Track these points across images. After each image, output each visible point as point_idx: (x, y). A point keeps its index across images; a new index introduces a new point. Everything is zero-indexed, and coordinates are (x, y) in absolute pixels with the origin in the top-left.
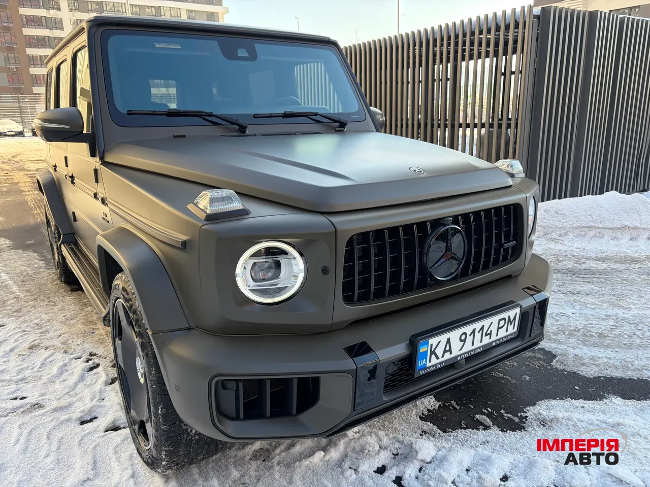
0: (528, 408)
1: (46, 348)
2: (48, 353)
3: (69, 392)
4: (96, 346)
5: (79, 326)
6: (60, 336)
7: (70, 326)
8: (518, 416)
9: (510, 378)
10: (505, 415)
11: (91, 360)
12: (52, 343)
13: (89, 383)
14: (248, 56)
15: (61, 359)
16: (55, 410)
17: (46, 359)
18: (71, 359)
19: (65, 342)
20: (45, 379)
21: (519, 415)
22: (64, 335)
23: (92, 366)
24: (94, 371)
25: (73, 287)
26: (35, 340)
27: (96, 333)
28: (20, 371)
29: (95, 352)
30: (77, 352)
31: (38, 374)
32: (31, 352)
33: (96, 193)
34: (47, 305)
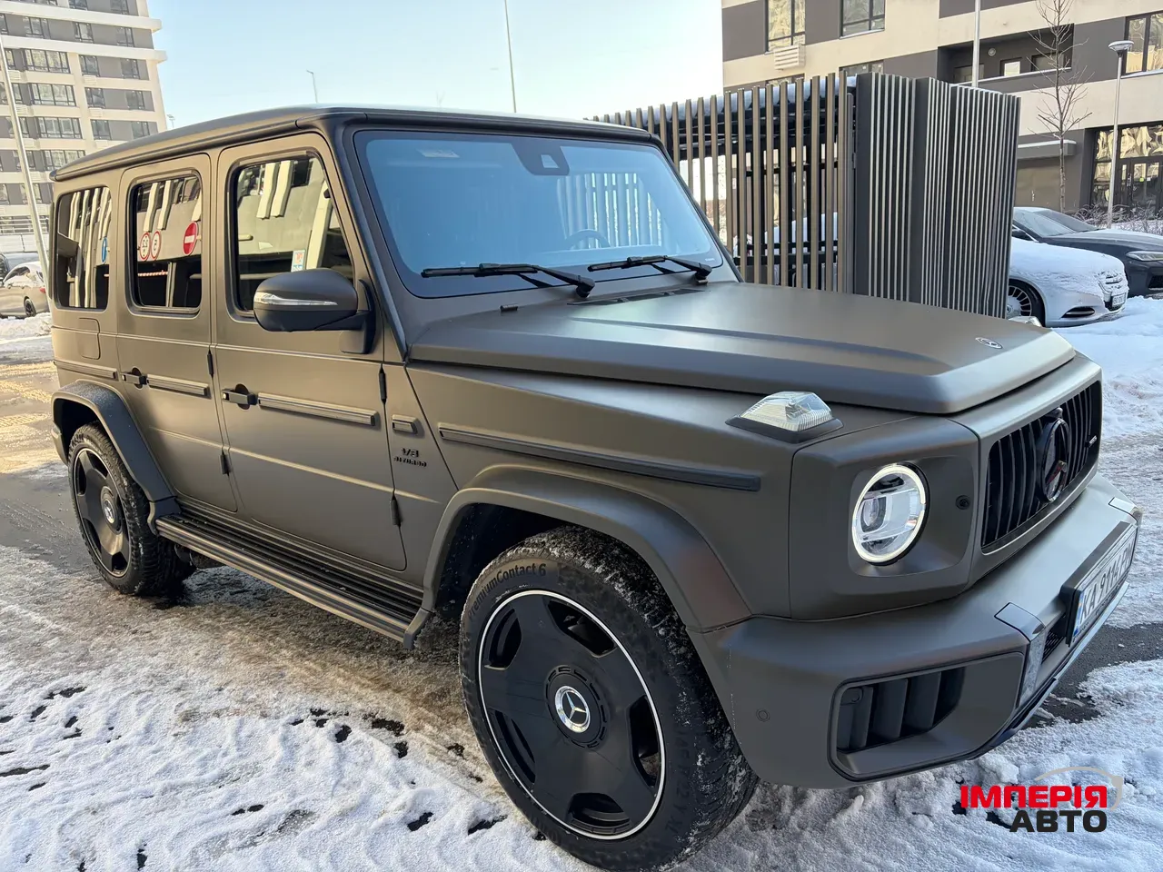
0: (1083, 684)
1: (217, 715)
2: (229, 723)
3: (339, 781)
4: (312, 696)
5: (242, 666)
6: (221, 690)
7: (223, 669)
8: (1078, 699)
10: (1060, 699)
11: (325, 721)
12: (215, 704)
13: (361, 760)
14: (556, 167)
15: (266, 728)
16: (343, 815)
17: (237, 733)
18: (284, 725)
19: (243, 699)
20: (270, 767)
21: (1078, 695)
22: (228, 688)
23: (336, 732)
24: (350, 738)
25: (159, 601)
26: (181, 704)
27: (288, 674)
28: (204, 762)
29: (316, 707)
30: (286, 712)
31: (244, 762)
32: (194, 727)
33: (377, 414)
34: (137, 639)
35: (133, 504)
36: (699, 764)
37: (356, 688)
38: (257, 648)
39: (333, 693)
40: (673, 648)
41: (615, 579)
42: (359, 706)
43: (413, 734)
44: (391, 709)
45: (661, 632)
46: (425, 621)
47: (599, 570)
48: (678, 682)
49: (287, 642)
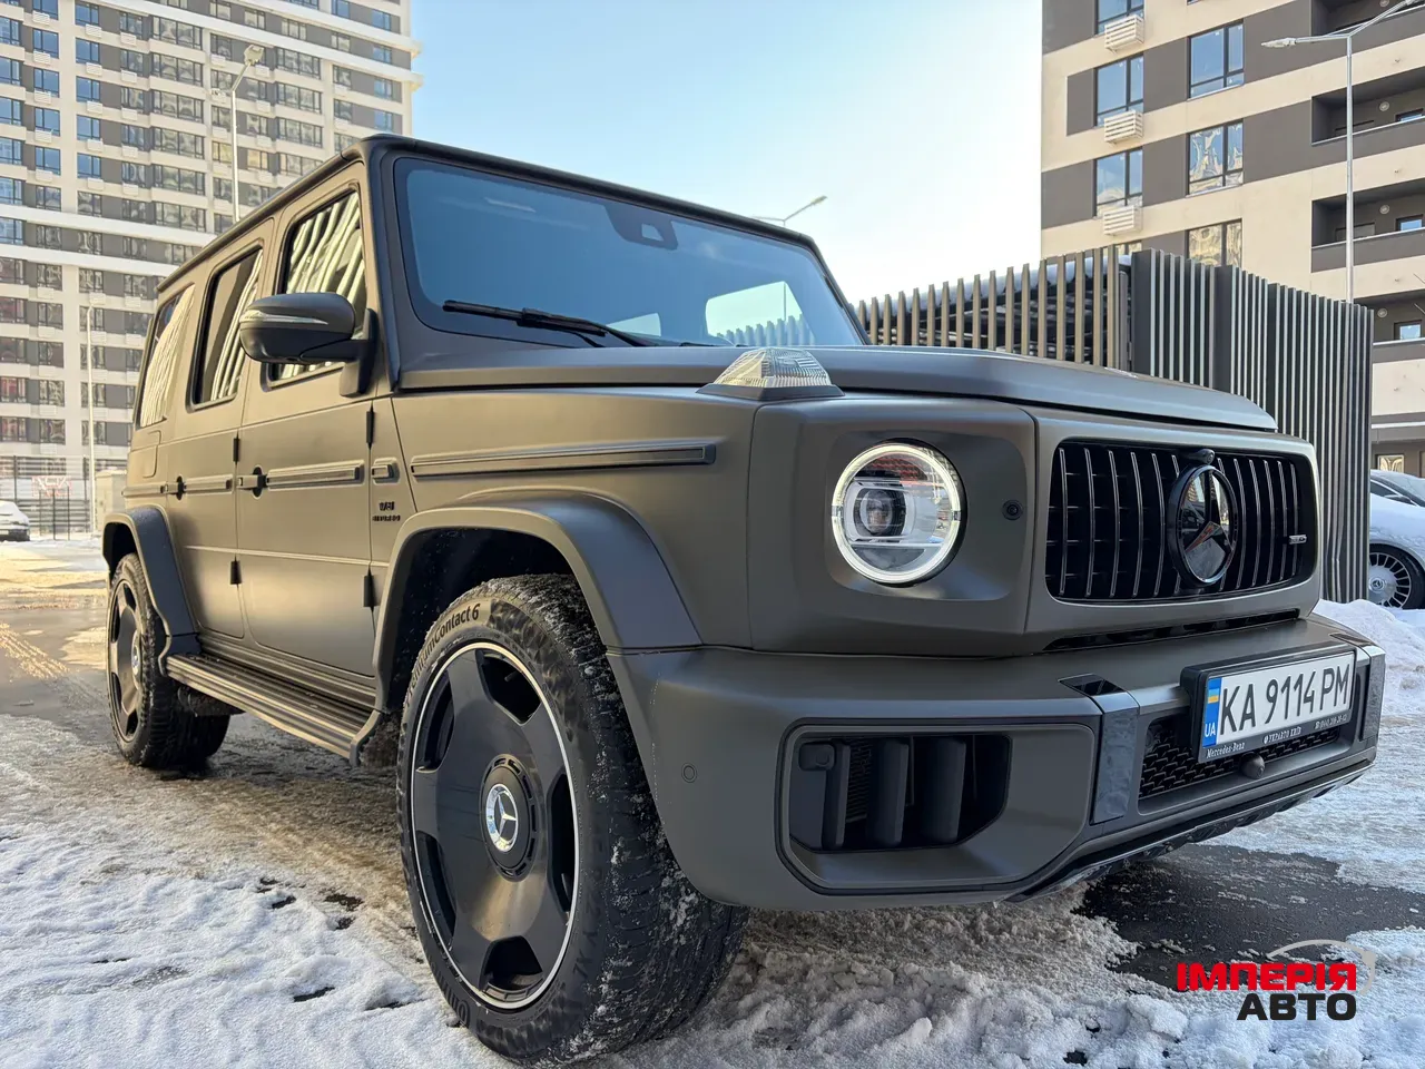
1: (148, 872)
2: (155, 880)
3: (242, 944)
4: (273, 866)
5: (212, 833)
6: (170, 852)
7: (189, 834)
8: (1321, 960)
9: (1264, 902)
11: (268, 890)
12: (153, 863)
13: (283, 928)
14: (660, 239)
15: (193, 888)
16: (219, 976)
17: (156, 889)
18: (217, 888)
19: (189, 862)
20: (168, 923)
21: (1325, 959)
22: (180, 851)
23: (276, 900)
24: (288, 907)
25: (166, 773)
26: (113, 858)
27: (260, 844)
28: (96, 913)
29: (270, 876)
30: (228, 876)
31: (144, 916)
32: (111, 880)
33: (362, 467)
34: (114, 802)
35: (151, 641)
36: (614, 861)
37: (330, 863)
38: (244, 820)
39: (300, 865)
40: (599, 693)
41: (549, 609)
42: (323, 879)
43: (369, 909)
44: (359, 885)
45: (587, 671)
46: (375, 727)
47: (534, 599)
48: (599, 737)
49: (283, 817)
